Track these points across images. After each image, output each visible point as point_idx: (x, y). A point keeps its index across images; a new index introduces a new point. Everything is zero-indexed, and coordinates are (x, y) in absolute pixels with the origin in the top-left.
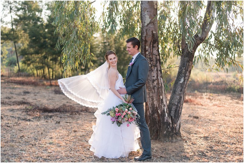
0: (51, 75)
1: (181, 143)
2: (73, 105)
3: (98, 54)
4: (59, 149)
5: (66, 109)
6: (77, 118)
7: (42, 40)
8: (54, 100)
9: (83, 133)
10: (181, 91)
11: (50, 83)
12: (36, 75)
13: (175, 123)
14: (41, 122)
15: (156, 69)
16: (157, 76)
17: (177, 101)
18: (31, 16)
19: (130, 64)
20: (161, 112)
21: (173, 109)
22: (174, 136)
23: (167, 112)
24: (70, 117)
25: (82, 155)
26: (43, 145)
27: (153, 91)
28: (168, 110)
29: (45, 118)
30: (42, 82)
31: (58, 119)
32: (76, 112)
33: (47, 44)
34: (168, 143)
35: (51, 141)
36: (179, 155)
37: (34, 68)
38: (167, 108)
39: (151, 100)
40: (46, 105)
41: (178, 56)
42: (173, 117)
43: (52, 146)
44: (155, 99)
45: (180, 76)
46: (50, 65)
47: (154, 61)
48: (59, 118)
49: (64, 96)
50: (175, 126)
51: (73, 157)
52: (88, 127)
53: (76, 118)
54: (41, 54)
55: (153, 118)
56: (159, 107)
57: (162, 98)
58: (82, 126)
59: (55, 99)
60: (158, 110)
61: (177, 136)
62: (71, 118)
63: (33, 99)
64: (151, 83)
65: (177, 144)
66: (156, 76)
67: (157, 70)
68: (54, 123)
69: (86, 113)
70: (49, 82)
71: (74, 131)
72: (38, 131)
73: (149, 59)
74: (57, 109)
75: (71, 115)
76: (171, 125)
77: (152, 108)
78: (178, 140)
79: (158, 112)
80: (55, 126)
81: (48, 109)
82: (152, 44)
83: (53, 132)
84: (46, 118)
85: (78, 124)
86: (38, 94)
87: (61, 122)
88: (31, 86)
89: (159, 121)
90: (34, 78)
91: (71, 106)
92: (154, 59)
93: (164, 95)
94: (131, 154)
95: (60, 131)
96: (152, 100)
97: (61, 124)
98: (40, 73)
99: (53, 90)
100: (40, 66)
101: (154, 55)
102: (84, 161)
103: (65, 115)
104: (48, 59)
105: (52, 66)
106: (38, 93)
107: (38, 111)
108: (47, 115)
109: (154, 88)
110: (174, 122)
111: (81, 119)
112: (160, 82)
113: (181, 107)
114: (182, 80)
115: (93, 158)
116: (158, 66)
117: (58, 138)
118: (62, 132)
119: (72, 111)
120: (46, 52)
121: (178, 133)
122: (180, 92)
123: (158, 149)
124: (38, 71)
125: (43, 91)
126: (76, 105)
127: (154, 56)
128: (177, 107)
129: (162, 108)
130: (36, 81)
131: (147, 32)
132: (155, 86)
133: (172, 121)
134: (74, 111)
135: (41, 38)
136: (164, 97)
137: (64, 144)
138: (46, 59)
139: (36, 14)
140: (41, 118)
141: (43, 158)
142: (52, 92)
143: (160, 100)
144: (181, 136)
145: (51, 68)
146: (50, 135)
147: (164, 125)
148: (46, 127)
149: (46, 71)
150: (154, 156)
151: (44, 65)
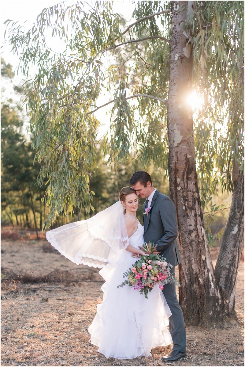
0: (39, 223)
1: (236, 329)
2: (71, 270)
3: (110, 188)
4: (43, 345)
5: (59, 277)
6: (76, 291)
7: (24, 169)
8: (42, 262)
9: (84, 318)
10: (235, 246)
11: (36, 236)
12: (15, 223)
13: (227, 298)
14: (19, 300)
15: (193, 214)
16: (196, 225)
17: (229, 262)
18: (6, 132)
19: (146, 210)
20: (204, 281)
21: (222, 276)
22: (226, 319)
23: (212, 281)
24: (65, 290)
25: (79, 355)
26: (18, 340)
27: (191, 248)
28: (216, 278)
29: (25, 293)
30: (25, 233)
31: (45, 295)
32: (74, 281)
33: (31, 176)
34: (216, 331)
35: (31, 332)
36: (234, 350)
37: (12, 212)
38: (213, 274)
39: (187, 262)
40: (28, 272)
41: (229, 192)
42: (223, 289)
43: (32, 340)
44: (193, 261)
45: (233, 223)
46: (37, 207)
47: (190, 201)
48: (47, 292)
49: (57, 256)
50: (226, 303)
51: (65, 358)
52: (91, 306)
53: (74, 292)
54: (23, 191)
55: (191, 291)
56: (200, 273)
57: (204, 259)
58: (82, 305)
59: (43, 260)
60: (198, 279)
61: (231, 318)
62: (67, 292)
63: (9, 262)
64: (186, 235)
65: (230, 332)
66: (193, 224)
67: (195, 215)
68: (38, 300)
69: (89, 283)
70: (35, 233)
71: (69, 313)
72: (13, 316)
73: (182, 198)
74: (45, 277)
75: (66, 286)
76: (220, 301)
77: (189, 275)
78: (232, 325)
79: (199, 281)
80: (40, 306)
81: (31, 277)
82: (186, 174)
83: (36, 316)
84: (28, 293)
85: (76, 301)
86: (16, 254)
87: (49, 300)
88: (7, 241)
89: (201, 295)
90: (12, 228)
91: (67, 272)
92: (190, 197)
93: (207, 253)
94: (158, 350)
95: (47, 314)
96: (189, 263)
97: (50, 302)
98: (21, 220)
99: (40, 247)
100: (21, 210)
101: (190, 191)
102: (82, 364)
103: (58, 286)
104: (32, 198)
105: (39, 209)
106: (17, 252)
107: (14, 281)
108: (28, 288)
109: (191, 244)
110: (224, 296)
111: (82, 294)
112: (200, 234)
113: (235, 272)
114: (236, 229)
115: (97, 359)
116: (197, 209)
117: (43, 326)
118: (50, 315)
119: (68, 280)
120: (29, 188)
121: (231, 314)
122: (232, 249)
123: (200, 340)
124: (19, 217)
125: (25, 249)
126: (75, 270)
127: (189, 193)
128: (229, 273)
129: (205, 275)
130: (15, 233)
131: (178, 156)
132: (193, 240)
133: (221, 295)
134: (71, 279)
135: (21, 165)
136: (207, 256)
137: (52, 336)
138: (30, 198)
139: (13, 129)
140: (20, 294)
141: (17, 360)
142: (39, 250)
143: (202, 262)
144: (236, 319)
145: (38, 211)
146: (31, 322)
147: (209, 302)
148: (26, 309)
149: (30, 216)
150: (192, 352)
151: (27, 207)
